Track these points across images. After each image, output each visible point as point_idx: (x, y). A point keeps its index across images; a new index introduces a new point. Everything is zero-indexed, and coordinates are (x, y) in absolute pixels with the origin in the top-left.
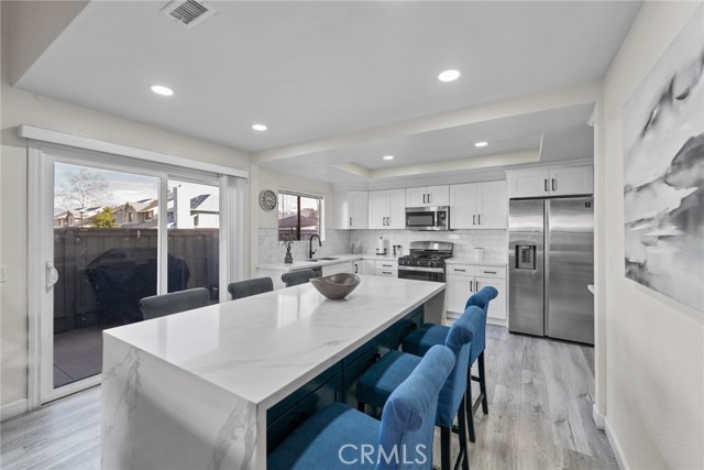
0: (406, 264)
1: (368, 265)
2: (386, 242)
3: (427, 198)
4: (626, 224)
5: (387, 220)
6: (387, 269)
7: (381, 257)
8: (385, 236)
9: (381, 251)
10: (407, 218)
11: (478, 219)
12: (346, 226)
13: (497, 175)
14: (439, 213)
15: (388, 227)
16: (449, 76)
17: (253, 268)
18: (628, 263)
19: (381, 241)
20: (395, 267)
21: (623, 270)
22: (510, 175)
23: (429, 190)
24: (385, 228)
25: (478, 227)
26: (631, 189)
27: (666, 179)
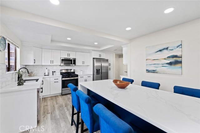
1: (47, 80)
2: (49, 70)
4: (147, 65)
6: (56, 81)
7: (46, 76)
10: (62, 61)
11: (83, 62)
12: (32, 63)
14: (74, 60)
15: (53, 64)
18: (147, 70)
19: (47, 70)
20: (60, 79)
21: (145, 71)
23: (69, 52)
24: (51, 64)
25: (83, 65)
26: (150, 59)
27: (165, 59)
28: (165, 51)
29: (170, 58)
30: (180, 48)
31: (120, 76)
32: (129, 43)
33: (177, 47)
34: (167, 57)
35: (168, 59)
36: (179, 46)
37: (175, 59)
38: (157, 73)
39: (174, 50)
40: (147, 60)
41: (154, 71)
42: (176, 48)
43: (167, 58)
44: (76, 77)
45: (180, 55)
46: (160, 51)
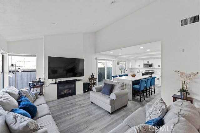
3: (148, 62)
5: (139, 66)
9: (138, 72)
14: (151, 65)
20: (141, 74)
25: (159, 67)
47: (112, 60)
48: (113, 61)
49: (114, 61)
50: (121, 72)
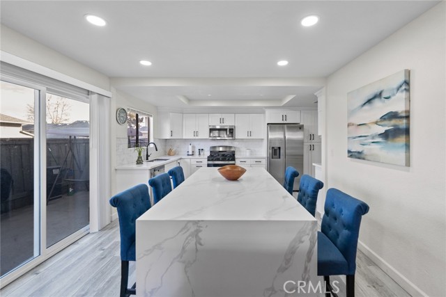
0: (212, 160)
1: (186, 162)
2: (193, 147)
3: (222, 120)
4: (349, 138)
5: (196, 133)
6: (199, 164)
7: (190, 157)
8: (193, 143)
9: (190, 153)
10: (210, 132)
11: (250, 133)
12: (168, 137)
13: (261, 111)
14: (230, 129)
15: (197, 138)
16: (283, 63)
17: (113, 169)
18: (349, 152)
19: (190, 147)
20: (205, 162)
21: (346, 154)
22: (267, 112)
23: (223, 116)
24: (194, 138)
25: (250, 138)
26: (353, 125)
27: (376, 123)
28: (377, 102)
29: (385, 119)
30: (402, 91)
31: (313, 164)
32: (323, 87)
33: (398, 89)
34: (381, 118)
35: (382, 123)
36: (401, 86)
37: (394, 122)
38: (364, 159)
39: (393, 98)
40: (348, 125)
41: (359, 156)
42: (395, 91)
43: (381, 121)
44: (231, 160)
45: (402, 112)
46: (369, 101)
47: (88, 92)
48: (94, 97)
49: (100, 102)
50: (140, 157)
